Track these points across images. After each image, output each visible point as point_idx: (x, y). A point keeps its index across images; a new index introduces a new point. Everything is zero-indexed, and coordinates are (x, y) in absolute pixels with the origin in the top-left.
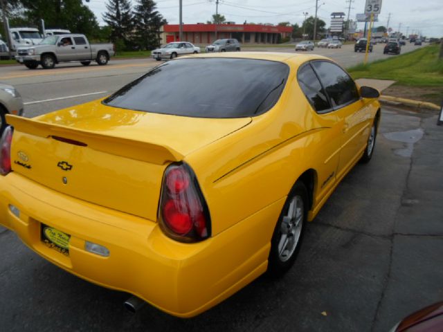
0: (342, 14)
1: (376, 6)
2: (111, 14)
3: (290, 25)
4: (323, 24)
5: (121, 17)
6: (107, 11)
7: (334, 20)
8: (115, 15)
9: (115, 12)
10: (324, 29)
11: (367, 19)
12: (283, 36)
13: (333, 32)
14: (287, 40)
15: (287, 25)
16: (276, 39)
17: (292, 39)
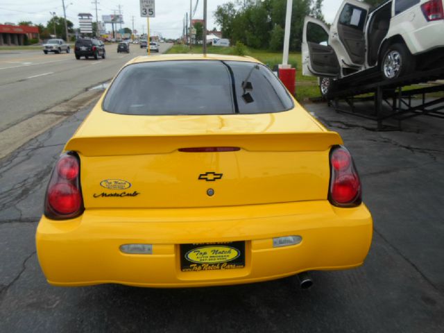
0: (89, 15)
1: (150, 10)
3: (33, 25)
4: (70, 24)
7: (82, 20)
10: (72, 30)
11: (113, 20)
12: (30, 37)
13: (83, 34)
14: (35, 42)
15: (30, 25)
16: (22, 40)
17: (40, 40)
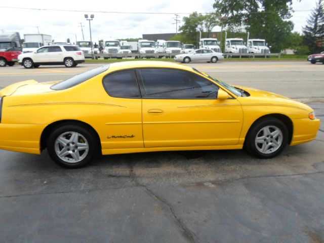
2: (309, 26)
5: (318, 28)
6: (307, 24)
8: (313, 27)
9: (313, 24)
